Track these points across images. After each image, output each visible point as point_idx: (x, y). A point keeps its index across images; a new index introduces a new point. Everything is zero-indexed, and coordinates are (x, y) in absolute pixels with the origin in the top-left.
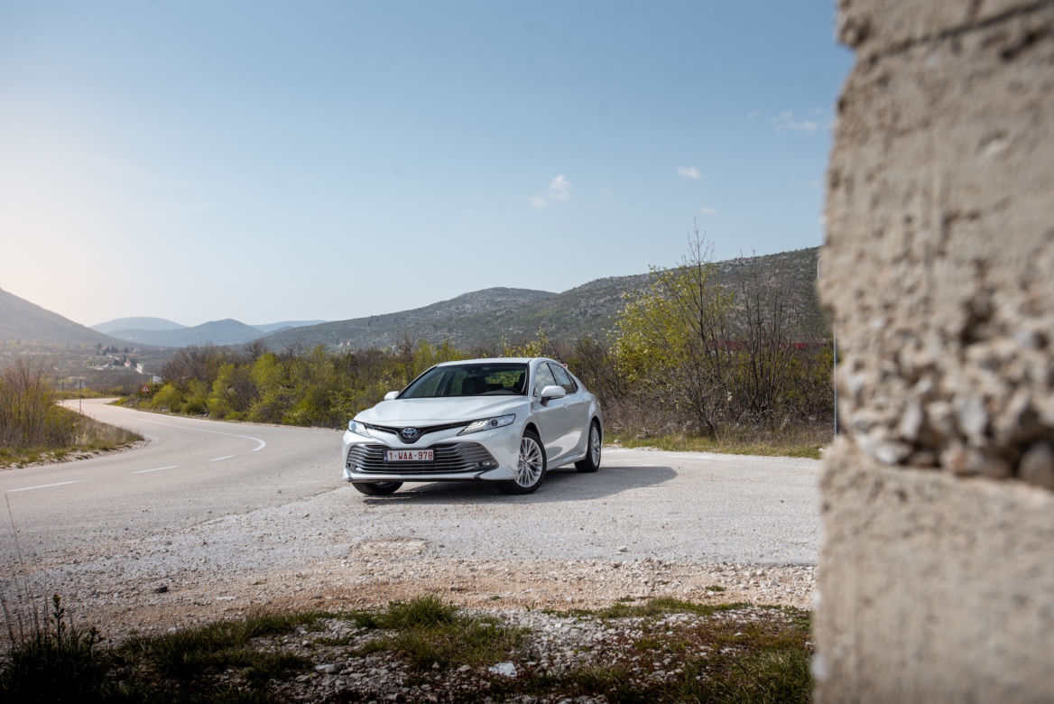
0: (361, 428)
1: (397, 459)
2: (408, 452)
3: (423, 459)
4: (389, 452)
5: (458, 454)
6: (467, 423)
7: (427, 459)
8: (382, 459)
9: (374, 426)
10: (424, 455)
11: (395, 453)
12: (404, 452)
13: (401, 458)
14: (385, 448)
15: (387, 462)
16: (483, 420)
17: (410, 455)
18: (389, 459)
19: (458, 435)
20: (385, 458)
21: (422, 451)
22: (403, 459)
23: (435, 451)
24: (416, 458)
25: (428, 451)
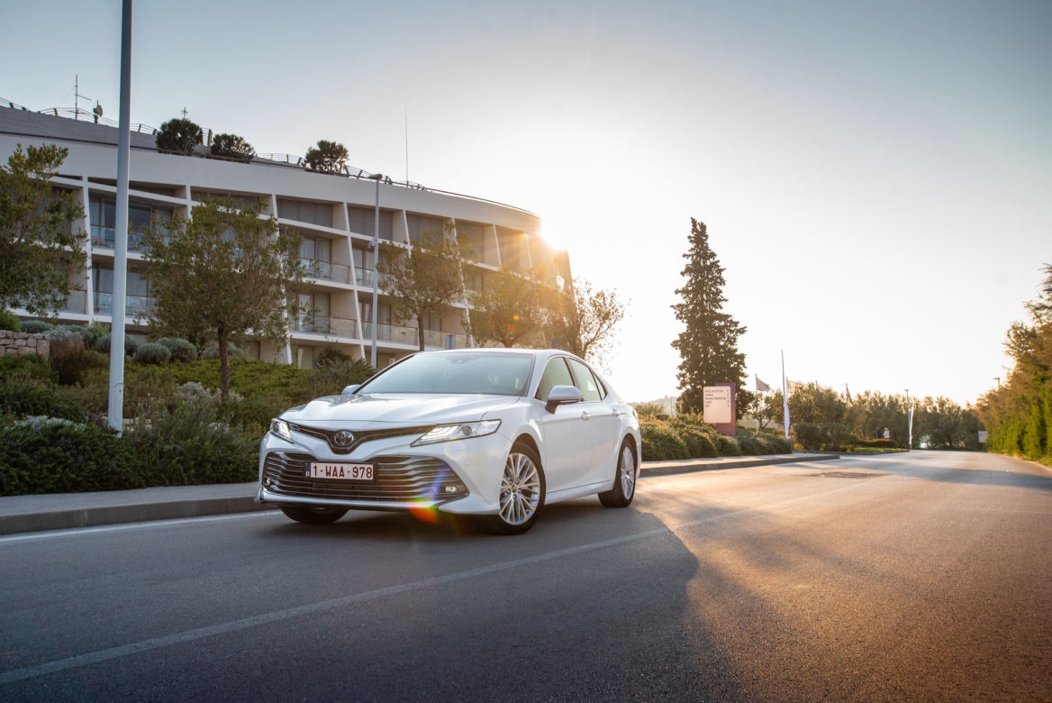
0: (283, 428)
1: (322, 475)
2: (339, 466)
3: (359, 478)
4: (313, 465)
5: (409, 474)
6: (426, 429)
7: (365, 478)
8: (303, 474)
9: (300, 426)
10: (360, 472)
11: (321, 466)
12: (333, 465)
13: (328, 474)
14: (310, 458)
15: (310, 479)
16: (451, 425)
17: (342, 470)
18: (313, 475)
19: (412, 445)
20: (307, 474)
21: (358, 466)
22: (331, 477)
23: (376, 468)
24: (349, 476)
25: (366, 466)
